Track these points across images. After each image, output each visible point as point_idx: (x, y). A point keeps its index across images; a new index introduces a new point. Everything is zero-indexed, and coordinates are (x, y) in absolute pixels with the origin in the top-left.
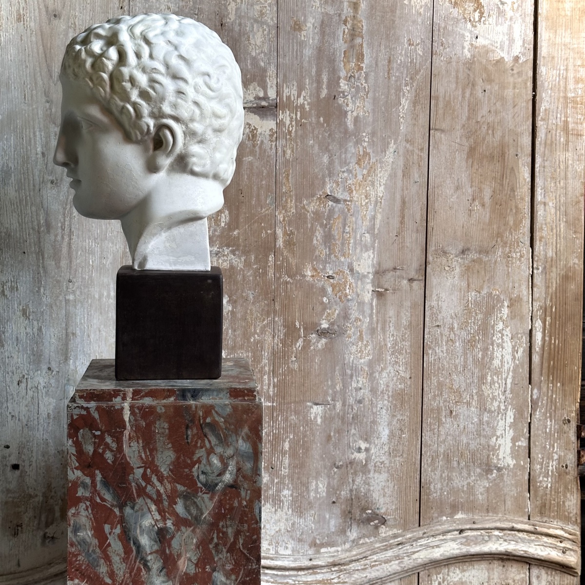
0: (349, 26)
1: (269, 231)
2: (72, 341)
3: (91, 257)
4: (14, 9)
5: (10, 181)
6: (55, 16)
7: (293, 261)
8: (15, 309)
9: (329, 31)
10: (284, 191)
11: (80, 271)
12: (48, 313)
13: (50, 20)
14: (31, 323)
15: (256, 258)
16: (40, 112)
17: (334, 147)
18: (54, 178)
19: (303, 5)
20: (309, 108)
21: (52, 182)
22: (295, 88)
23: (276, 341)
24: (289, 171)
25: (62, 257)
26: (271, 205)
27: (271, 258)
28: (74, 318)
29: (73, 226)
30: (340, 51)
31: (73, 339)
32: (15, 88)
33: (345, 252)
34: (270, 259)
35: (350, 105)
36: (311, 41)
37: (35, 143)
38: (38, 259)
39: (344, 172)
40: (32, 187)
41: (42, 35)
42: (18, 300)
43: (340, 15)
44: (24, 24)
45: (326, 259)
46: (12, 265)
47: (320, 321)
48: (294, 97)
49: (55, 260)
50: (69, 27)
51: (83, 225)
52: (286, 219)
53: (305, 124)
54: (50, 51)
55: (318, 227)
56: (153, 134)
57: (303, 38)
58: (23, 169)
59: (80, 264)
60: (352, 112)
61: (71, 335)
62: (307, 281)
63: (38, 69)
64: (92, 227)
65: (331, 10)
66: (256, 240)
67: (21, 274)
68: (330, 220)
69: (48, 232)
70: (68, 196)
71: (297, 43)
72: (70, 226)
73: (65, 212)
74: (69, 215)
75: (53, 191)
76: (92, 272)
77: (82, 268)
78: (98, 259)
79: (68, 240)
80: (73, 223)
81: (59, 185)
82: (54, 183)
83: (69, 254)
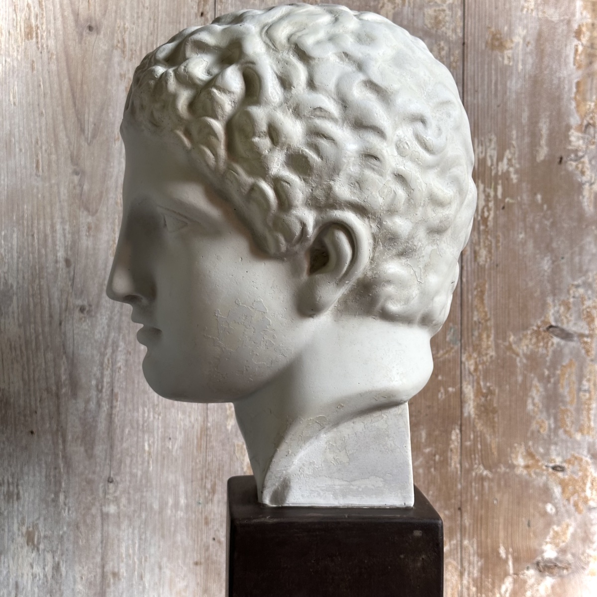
0: (585, 40)
1: (450, 389)
2: (112, 588)
3: (146, 437)
4: (21, 16)
5: (10, 309)
6: (90, 28)
7: (493, 441)
8: (14, 534)
9: (550, 49)
10: (475, 319)
11: (128, 461)
12: (72, 538)
13: (81, 35)
14: (42, 556)
15: (429, 435)
16: (64, 191)
17: (560, 244)
18: (85, 303)
19: (507, 6)
20: (517, 178)
21: (82, 309)
22: (493, 145)
23: (465, 582)
24: (484, 285)
26: (455, 343)
27: (455, 435)
28: (115, 546)
29: (116, 385)
30: (570, 82)
31: (114, 583)
32: (21, 150)
33: (583, 425)
34: (453, 437)
35: (588, 173)
36: (520, 67)
38: (55, 443)
39: (578, 286)
41: (67, 61)
42: (20, 517)
43: (569, 22)
44: (37, 42)
45: (549, 436)
46: (10, 455)
47: (541, 545)
48: (492, 161)
49: (86, 444)
50: (114, 47)
51: (133, 382)
52: (480, 367)
53: (510, 205)
54: (82, 88)
55: (535, 382)
56: (312, 240)
57: (506, 62)
58: (33, 287)
59: (127, 449)
60: (591, 184)
61: (110, 577)
62: (517, 476)
63: (60, 118)
65: (553, 14)
66: (428, 403)
67: (25, 469)
68: (555, 369)
69: (74, 395)
70: (109, 332)
71: (496, 70)
73: (103, 360)
74: (110, 365)
75: (84, 324)
76: (148, 463)
77: (131, 456)
78: (159, 440)
79: (108, 410)
80: (116, 379)
81: (93, 313)
82: (85, 312)
83: (108, 434)
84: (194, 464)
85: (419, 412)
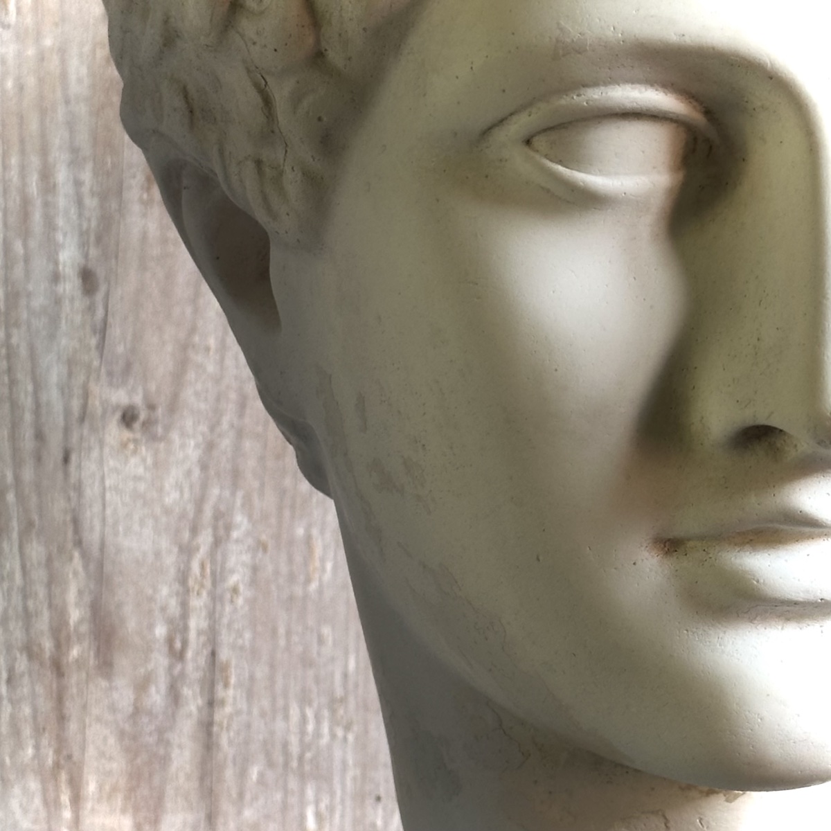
25: (170, 791)
37: (50, 225)
40: (28, 443)
64: (321, 641)
72: (212, 637)
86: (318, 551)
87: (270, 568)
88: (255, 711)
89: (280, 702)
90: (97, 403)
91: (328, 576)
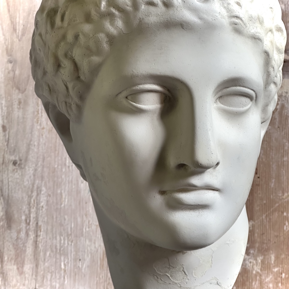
3: (62, 258)
11: (49, 277)
15: (277, 258)
18: (17, 158)
21: (15, 163)
25: (26, 259)
29: (40, 219)
49: (17, 264)
51: (53, 217)
59: (48, 268)
64: (65, 219)
66: (276, 234)
69: (9, 227)
70: (34, 180)
72: (37, 218)
73: (30, 201)
74: (36, 205)
75: (16, 174)
76: (64, 278)
77: (51, 273)
78: (72, 261)
79: (34, 238)
80: (40, 215)
81: (23, 166)
82: (17, 165)
83: (34, 256)
84: (98, 279)
85: (269, 240)
86: (64, 196)
87: (51, 201)
88: (48, 238)
89: (54, 235)
90: (7, 159)
91: (66, 203)
